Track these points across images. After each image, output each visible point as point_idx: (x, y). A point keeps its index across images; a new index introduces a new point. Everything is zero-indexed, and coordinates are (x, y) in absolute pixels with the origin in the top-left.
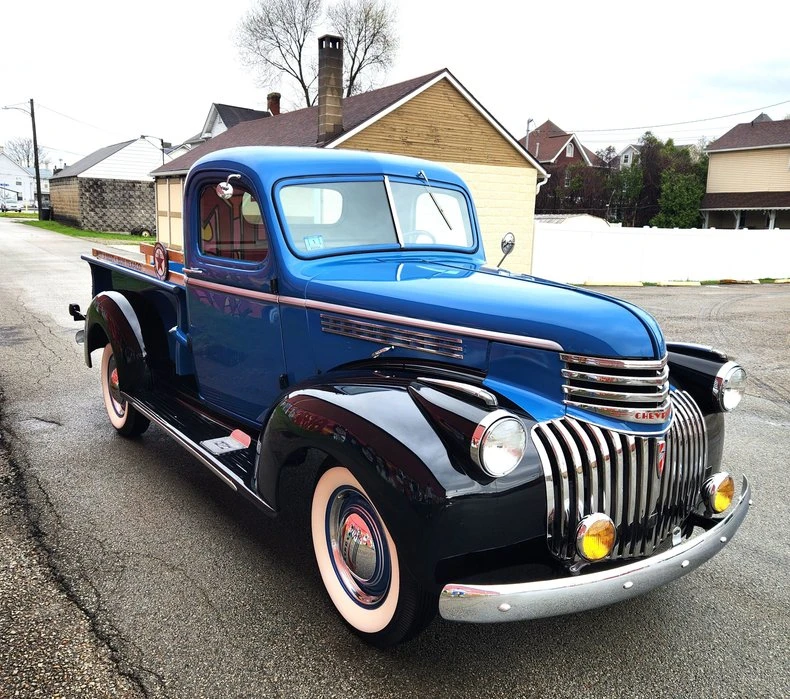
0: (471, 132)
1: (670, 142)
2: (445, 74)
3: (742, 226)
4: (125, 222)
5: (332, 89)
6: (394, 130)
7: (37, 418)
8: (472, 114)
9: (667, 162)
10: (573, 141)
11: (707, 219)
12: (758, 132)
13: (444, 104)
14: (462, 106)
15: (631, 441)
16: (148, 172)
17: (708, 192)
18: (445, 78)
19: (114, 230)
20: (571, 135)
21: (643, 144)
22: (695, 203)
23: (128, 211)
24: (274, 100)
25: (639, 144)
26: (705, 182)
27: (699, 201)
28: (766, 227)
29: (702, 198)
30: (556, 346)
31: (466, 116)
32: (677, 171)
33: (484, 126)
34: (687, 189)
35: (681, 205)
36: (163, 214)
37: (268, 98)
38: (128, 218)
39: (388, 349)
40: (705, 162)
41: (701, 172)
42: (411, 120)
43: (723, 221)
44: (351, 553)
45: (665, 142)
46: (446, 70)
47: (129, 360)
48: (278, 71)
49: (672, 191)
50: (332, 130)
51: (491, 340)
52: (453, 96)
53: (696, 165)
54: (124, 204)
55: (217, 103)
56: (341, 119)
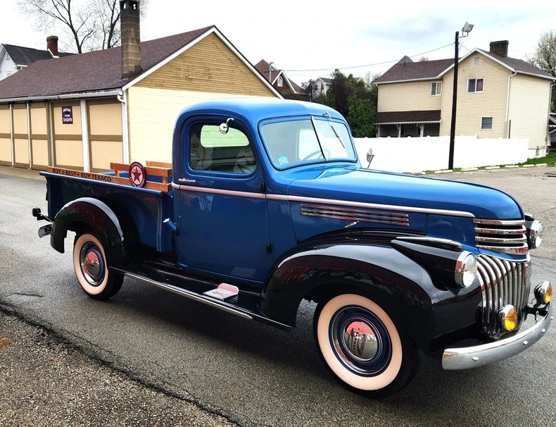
0: (233, 71)
1: (351, 76)
2: (214, 29)
3: (402, 136)
5: (133, 39)
6: (180, 69)
7: (18, 294)
8: (233, 58)
9: (350, 91)
10: (282, 75)
11: (379, 130)
12: (408, 69)
13: (213, 51)
14: (226, 52)
15: (514, 264)
17: (378, 111)
18: (214, 33)
20: (280, 71)
21: (334, 78)
22: (371, 119)
24: (53, 41)
25: (331, 78)
26: (376, 104)
27: (373, 118)
28: (418, 135)
29: (375, 116)
30: (471, 215)
31: (229, 59)
32: (358, 97)
33: (241, 67)
34: (365, 110)
35: (362, 121)
37: (48, 40)
39: (355, 223)
40: (375, 90)
41: (373, 97)
42: (191, 62)
43: (389, 131)
44: (360, 344)
45: (347, 76)
46: (214, 26)
47: (113, 244)
48: (51, 18)
49: (356, 111)
50: (133, 70)
51: (428, 214)
52: (220, 45)
53: (370, 93)
55: (5, 43)
56: (140, 61)
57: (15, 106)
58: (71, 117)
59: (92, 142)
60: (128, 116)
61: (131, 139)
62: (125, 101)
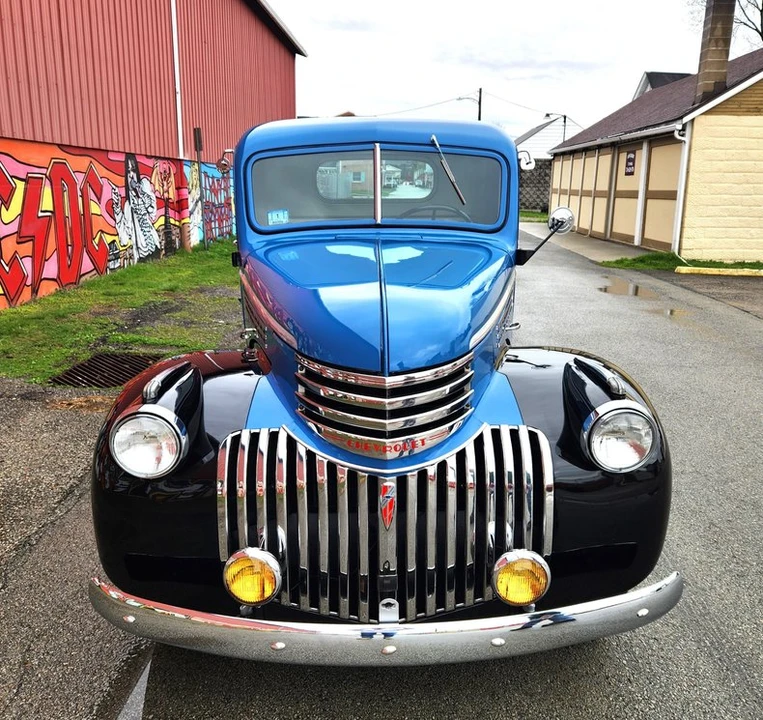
4: (538, 200)
5: (717, 40)
16: (548, 150)
19: (527, 208)
23: (542, 189)
30: (294, 343)
36: (555, 191)
38: (542, 196)
54: (539, 182)
55: (649, 71)
56: (725, 75)
57: (588, 153)
58: (634, 165)
59: (649, 201)
60: (689, 161)
61: (688, 196)
62: (686, 139)
